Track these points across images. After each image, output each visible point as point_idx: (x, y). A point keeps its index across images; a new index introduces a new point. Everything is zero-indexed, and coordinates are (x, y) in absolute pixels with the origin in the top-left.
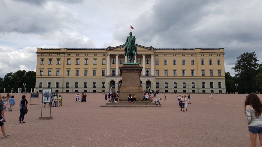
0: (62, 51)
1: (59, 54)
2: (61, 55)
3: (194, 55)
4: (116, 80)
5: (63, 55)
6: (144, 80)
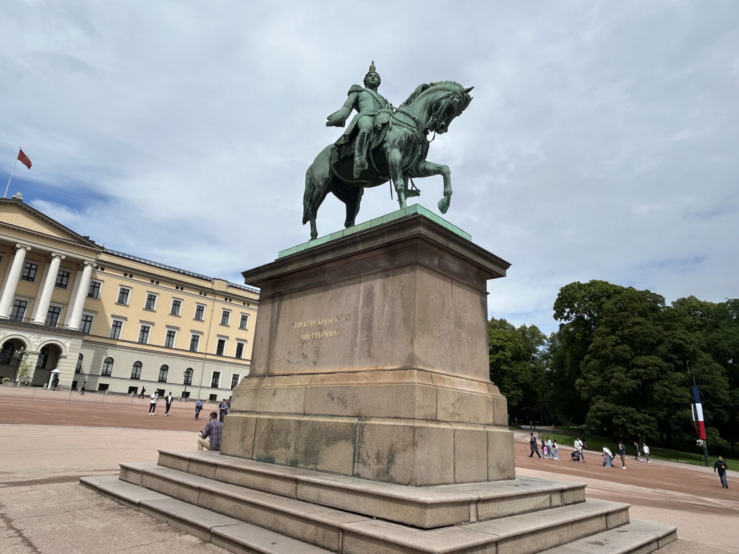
3: (208, 296)
6: (38, 340)
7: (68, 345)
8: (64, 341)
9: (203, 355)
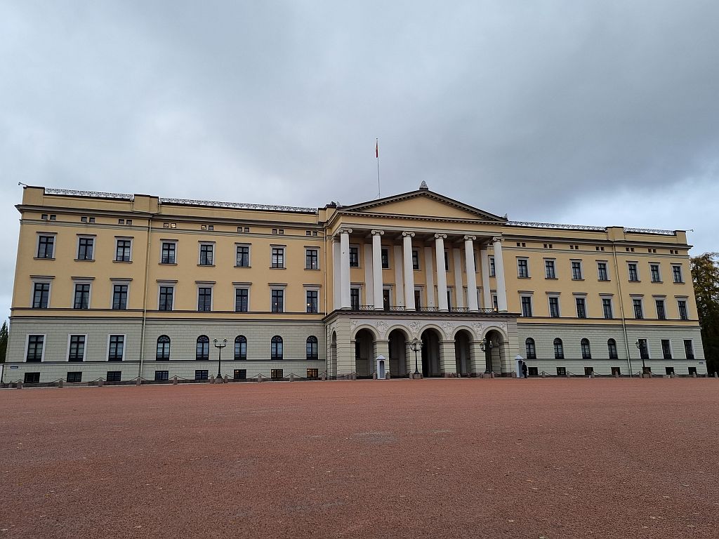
0: (141, 207)
1: (126, 218)
2: (135, 223)
3: (606, 249)
4: (379, 328)
5: (145, 223)
6: (480, 329)
7: (505, 329)
8: (501, 326)
9: (620, 321)
